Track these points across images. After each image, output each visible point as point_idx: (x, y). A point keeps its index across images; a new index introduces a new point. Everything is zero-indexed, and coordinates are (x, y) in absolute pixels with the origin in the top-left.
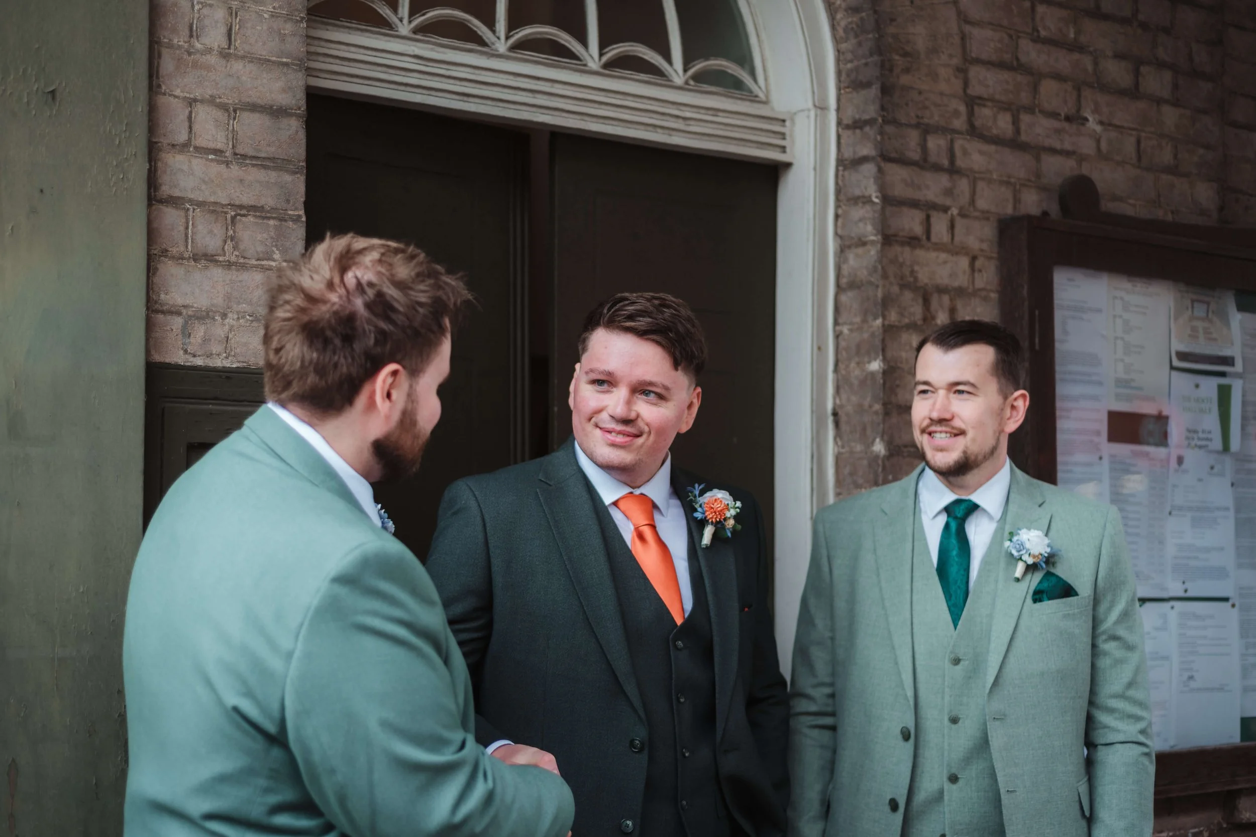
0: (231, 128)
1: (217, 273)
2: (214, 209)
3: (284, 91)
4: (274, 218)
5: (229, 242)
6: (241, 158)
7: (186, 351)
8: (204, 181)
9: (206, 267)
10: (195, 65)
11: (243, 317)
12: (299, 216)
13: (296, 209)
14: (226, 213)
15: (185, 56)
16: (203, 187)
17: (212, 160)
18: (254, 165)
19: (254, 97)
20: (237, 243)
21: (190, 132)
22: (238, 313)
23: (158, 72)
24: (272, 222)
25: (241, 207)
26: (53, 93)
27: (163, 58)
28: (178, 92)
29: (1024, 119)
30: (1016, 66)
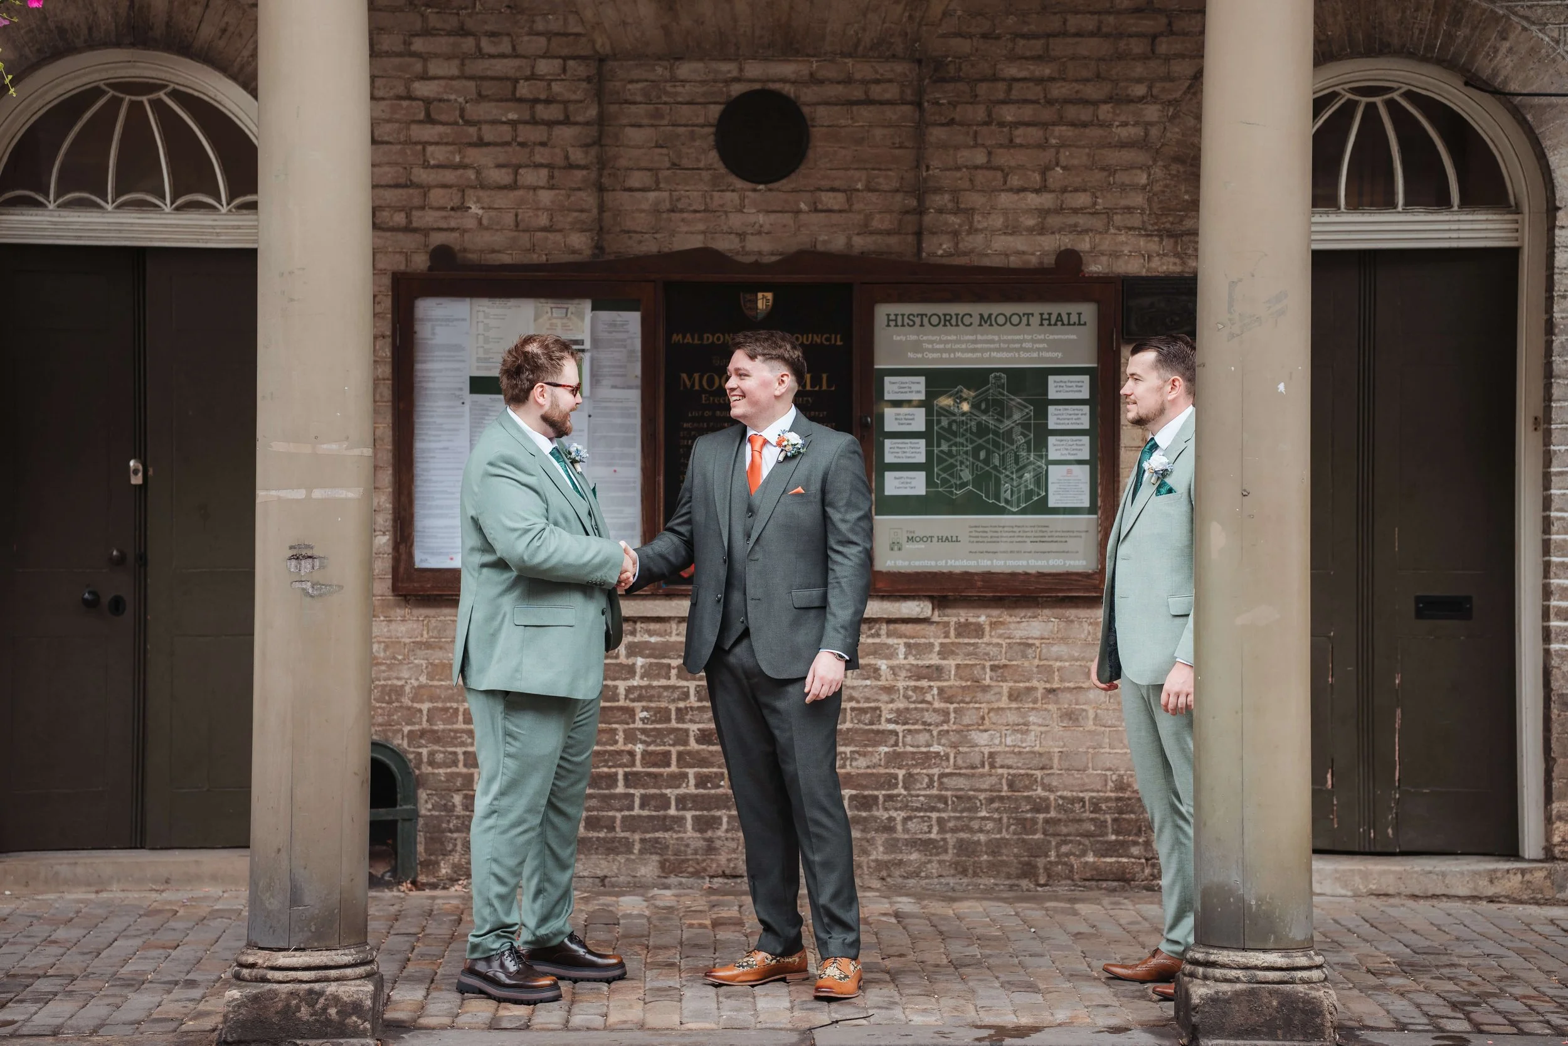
29: (416, 214)
30: (410, 184)
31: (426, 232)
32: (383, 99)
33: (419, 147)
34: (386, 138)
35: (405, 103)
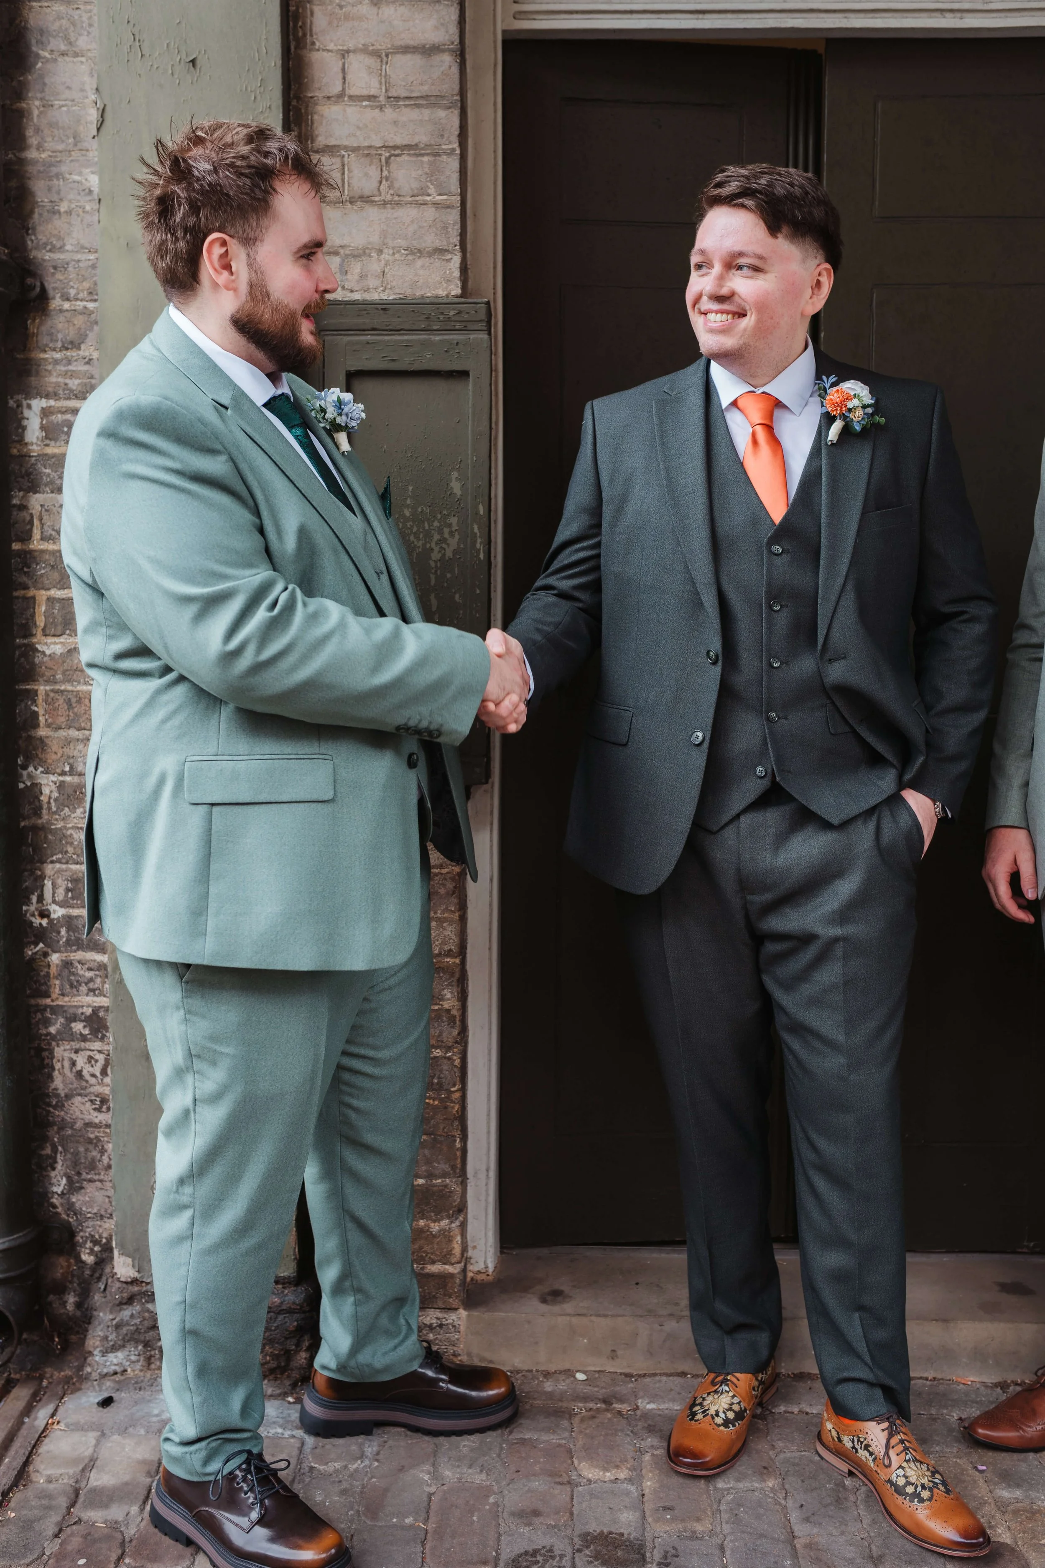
0: (383, 73)
1: (373, 212)
2: (367, 153)
3: (436, 28)
4: (428, 154)
5: (384, 182)
6: (394, 100)
7: (343, 287)
8: (358, 128)
9: (362, 208)
10: (347, 17)
11: (399, 252)
12: (454, 150)
13: (450, 143)
14: (380, 155)
15: (337, 10)
16: (358, 133)
17: (366, 106)
18: (406, 106)
19: (407, 39)
20: (392, 182)
21: (344, 83)
22: (393, 248)
23: (311, 30)
24: (426, 159)
25: (395, 147)
26: (193, 62)
27: (315, 15)
28: (331, 46)
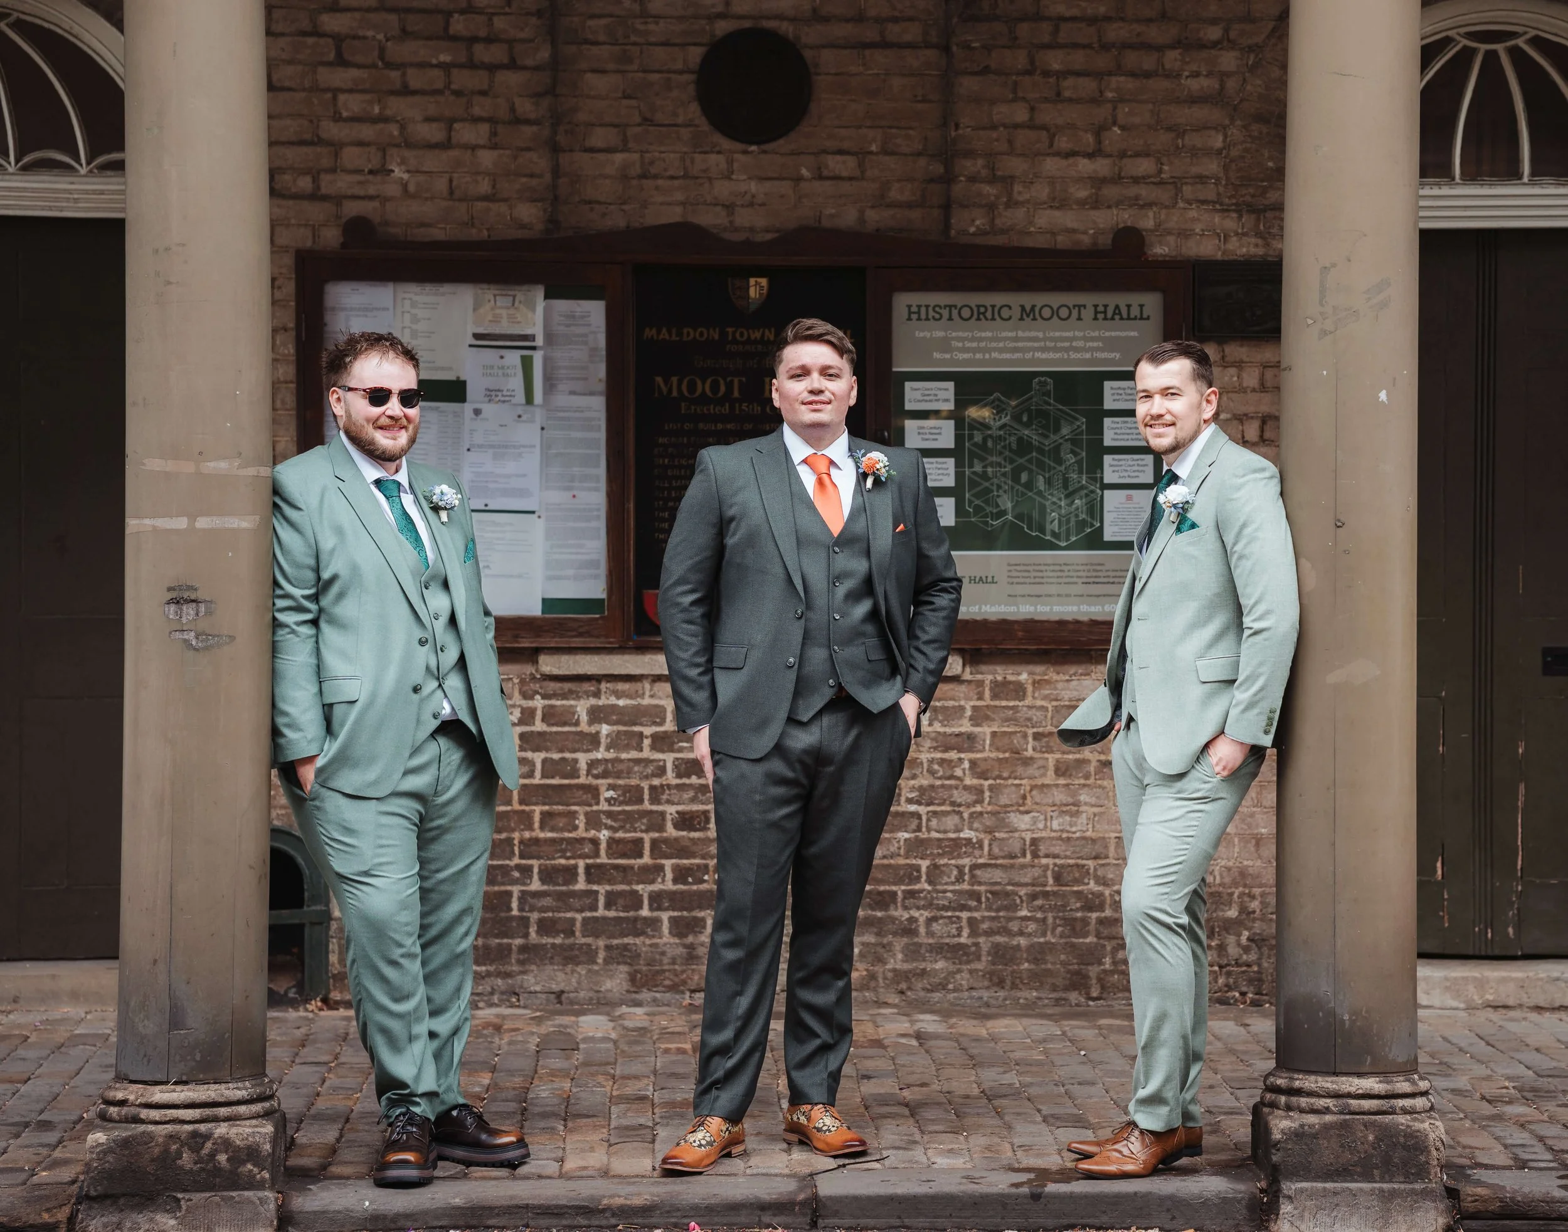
29: (325, 179)
30: (317, 141)
31: (338, 200)
32: (282, 34)
33: (329, 95)
34: (287, 84)
35: (310, 40)
